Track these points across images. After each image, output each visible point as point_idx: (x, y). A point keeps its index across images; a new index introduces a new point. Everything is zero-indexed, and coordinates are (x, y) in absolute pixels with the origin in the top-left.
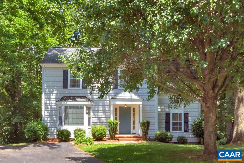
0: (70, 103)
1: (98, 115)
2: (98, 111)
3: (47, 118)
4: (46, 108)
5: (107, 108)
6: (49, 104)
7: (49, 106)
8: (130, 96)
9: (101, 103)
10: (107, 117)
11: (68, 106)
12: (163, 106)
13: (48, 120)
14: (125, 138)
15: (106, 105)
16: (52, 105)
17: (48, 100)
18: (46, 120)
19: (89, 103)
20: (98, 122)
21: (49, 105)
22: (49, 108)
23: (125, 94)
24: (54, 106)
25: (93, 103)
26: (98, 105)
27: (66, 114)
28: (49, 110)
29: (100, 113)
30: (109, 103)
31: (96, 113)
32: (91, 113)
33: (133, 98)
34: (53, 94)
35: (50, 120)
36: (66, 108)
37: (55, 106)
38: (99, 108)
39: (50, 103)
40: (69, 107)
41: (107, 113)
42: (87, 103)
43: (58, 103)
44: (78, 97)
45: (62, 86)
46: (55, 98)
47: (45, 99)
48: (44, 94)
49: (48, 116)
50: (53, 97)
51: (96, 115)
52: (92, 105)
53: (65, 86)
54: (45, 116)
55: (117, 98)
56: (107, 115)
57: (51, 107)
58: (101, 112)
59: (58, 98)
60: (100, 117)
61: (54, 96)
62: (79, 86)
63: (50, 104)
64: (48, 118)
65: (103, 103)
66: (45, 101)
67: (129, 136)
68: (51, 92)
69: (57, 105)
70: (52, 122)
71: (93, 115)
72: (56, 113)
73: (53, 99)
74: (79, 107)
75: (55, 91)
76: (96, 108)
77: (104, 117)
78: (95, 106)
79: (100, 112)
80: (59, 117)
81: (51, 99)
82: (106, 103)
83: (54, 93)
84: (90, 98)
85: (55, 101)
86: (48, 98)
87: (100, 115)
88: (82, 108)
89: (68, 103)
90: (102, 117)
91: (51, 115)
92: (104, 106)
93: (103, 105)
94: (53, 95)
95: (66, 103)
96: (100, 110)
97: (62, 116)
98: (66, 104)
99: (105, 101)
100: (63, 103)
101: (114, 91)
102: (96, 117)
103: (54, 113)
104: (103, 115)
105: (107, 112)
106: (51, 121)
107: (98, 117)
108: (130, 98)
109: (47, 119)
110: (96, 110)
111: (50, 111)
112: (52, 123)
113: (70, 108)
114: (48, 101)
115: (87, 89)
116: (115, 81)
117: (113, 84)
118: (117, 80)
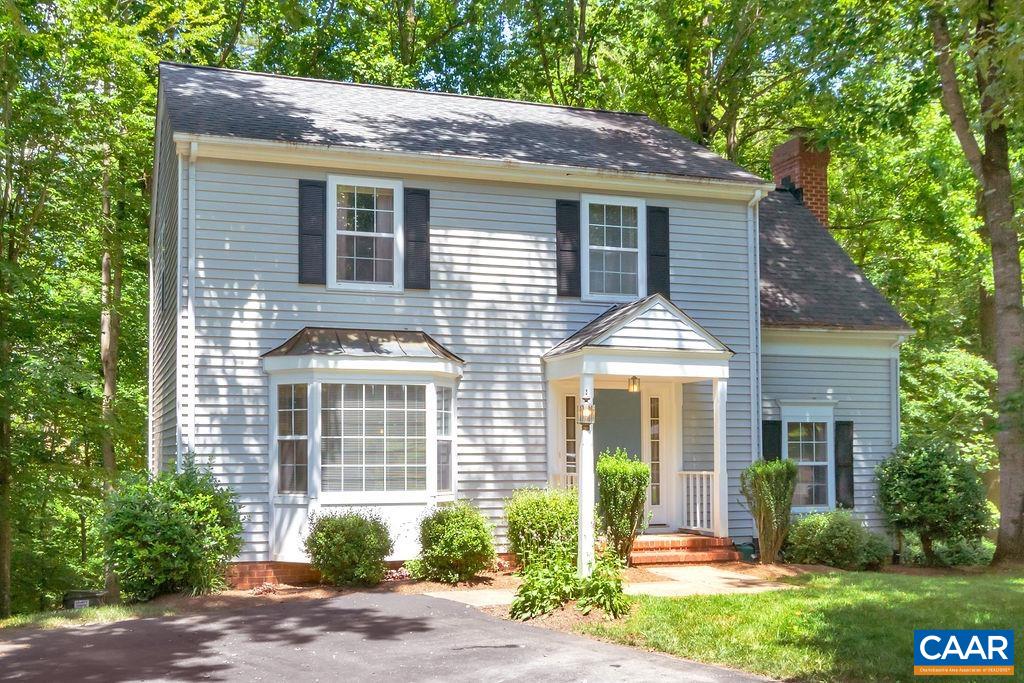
0: (351, 364)
1: (489, 432)
2: (487, 415)
3: (208, 450)
4: (207, 391)
5: (530, 396)
6: (223, 367)
7: (221, 382)
8: (675, 335)
9: (503, 369)
10: (532, 441)
11: (343, 381)
13: (218, 460)
14: (652, 550)
15: (525, 378)
16: (239, 372)
17: (215, 347)
18: (206, 460)
20: (490, 468)
21: (218, 372)
22: (223, 391)
23: (652, 324)
24: (248, 379)
25: (460, 371)
26: (486, 377)
27: (330, 424)
28: (223, 401)
29: (497, 423)
30: (538, 370)
31: (478, 423)
32: (454, 422)
33: (686, 345)
34: (242, 310)
35: (227, 460)
36: (330, 393)
37: (257, 382)
38: (494, 396)
39: (229, 362)
40: (348, 387)
41: (532, 423)
43: (272, 363)
44: (387, 334)
45: (296, 269)
46: (254, 334)
47: (201, 342)
48: (190, 312)
49: (216, 440)
50: (245, 332)
51: (478, 432)
52: (458, 379)
53: (311, 271)
54: (201, 440)
55: (614, 342)
56: (532, 432)
57: (234, 387)
58: (504, 414)
59: (275, 334)
60: (498, 441)
61: (252, 325)
63: (229, 371)
64: (219, 451)
65: (513, 369)
66: (200, 352)
67: (673, 542)
68: (232, 303)
69: (266, 376)
70: (240, 470)
71: (461, 432)
72: (262, 419)
73: (245, 344)
74: (399, 388)
75: (254, 296)
76: (478, 395)
77: (519, 441)
78: (470, 386)
79: (496, 414)
80: (282, 443)
81: (233, 343)
82: (523, 369)
83: (250, 305)
84: (448, 341)
85: (256, 353)
86: (218, 333)
87: (497, 432)
88: (418, 393)
89: (344, 364)
90: (508, 441)
91: (231, 428)
92: (515, 386)
93: (514, 378)
94: (242, 319)
95: (331, 364)
96: (495, 405)
97: (302, 438)
98: (336, 371)
99: (522, 361)
100: (314, 362)
101: (566, 309)
102: (480, 441)
103: (249, 421)
104: (510, 432)
105: (531, 414)
106: (232, 469)
107: (490, 441)
108: (675, 344)
109: (212, 456)
110: (479, 404)
111: (225, 411)
112: (238, 479)
113: (353, 391)
114: (213, 352)
115: (432, 293)
116: (568, 256)
117: (559, 270)
118: (576, 251)
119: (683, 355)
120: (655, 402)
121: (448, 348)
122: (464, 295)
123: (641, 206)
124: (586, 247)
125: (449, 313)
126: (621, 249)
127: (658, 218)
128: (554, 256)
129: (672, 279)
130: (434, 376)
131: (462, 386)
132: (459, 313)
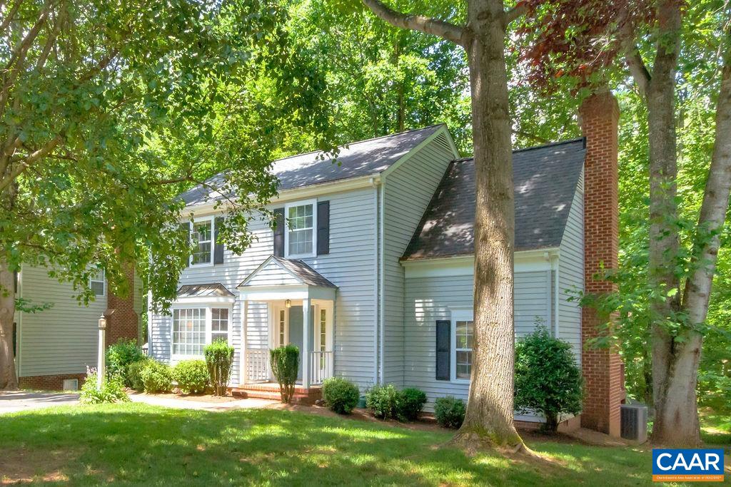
0: (183, 300)
3: (156, 337)
5: (262, 311)
8: (281, 277)
11: (179, 309)
12: (431, 301)
19: (222, 299)
25: (233, 300)
32: (230, 325)
33: (285, 282)
35: (161, 341)
36: (177, 313)
42: (214, 300)
44: (206, 286)
49: (158, 333)
52: (233, 305)
54: (154, 333)
56: (263, 329)
62: (209, 261)
71: (234, 329)
74: (197, 310)
84: (230, 286)
88: (203, 311)
91: (163, 328)
103: (167, 325)
105: (263, 320)
108: (281, 282)
109: (157, 339)
111: (161, 321)
113: (183, 312)
115: (225, 265)
116: (279, 238)
117: (275, 245)
118: (283, 235)
119: (283, 288)
120: (323, 312)
121: (230, 290)
122: (236, 264)
123: (314, 203)
124: (287, 231)
125: (231, 273)
126: (305, 229)
127: (324, 208)
128: (272, 239)
129: (331, 241)
130: (210, 304)
131: (235, 307)
132: (234, 273)
